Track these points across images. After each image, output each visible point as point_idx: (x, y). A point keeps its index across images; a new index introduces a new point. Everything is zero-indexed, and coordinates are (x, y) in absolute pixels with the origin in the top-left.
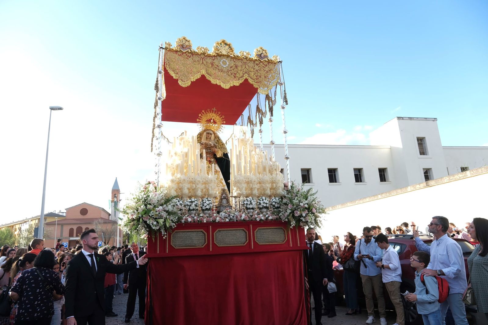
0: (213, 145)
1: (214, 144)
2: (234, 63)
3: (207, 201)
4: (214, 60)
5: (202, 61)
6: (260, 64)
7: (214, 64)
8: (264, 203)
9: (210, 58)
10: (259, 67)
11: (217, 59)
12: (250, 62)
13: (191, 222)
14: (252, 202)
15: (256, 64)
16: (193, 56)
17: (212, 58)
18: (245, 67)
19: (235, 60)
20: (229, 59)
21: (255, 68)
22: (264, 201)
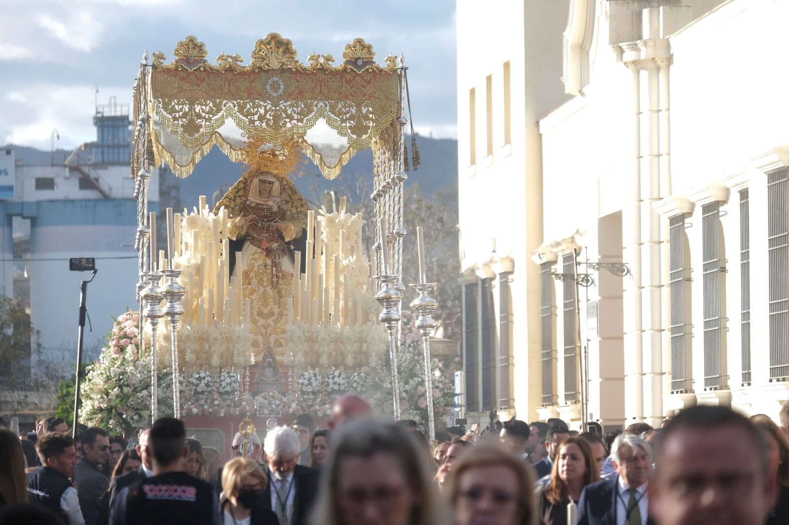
0: (275, 209)
1: (279, 207)
2: (297, 84)
3: (228, 377)
4: (252, 81)
5: (227, 87)
6: (354, 79)
7: (253, 91)
8: (335, 383)
9: (245, 79)
10: (351, 88)
11: (261, 78)
12: (331, 79)
13: (197, 414)
14: (312, 381)
15: (346, 80)
16: (209, 77)
17: (250, 77)
18: (321, 92)
19: (298, 78)
20: (287, 75)
21: (342, 90)
22: (336, 379)
